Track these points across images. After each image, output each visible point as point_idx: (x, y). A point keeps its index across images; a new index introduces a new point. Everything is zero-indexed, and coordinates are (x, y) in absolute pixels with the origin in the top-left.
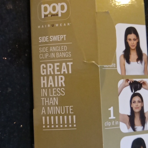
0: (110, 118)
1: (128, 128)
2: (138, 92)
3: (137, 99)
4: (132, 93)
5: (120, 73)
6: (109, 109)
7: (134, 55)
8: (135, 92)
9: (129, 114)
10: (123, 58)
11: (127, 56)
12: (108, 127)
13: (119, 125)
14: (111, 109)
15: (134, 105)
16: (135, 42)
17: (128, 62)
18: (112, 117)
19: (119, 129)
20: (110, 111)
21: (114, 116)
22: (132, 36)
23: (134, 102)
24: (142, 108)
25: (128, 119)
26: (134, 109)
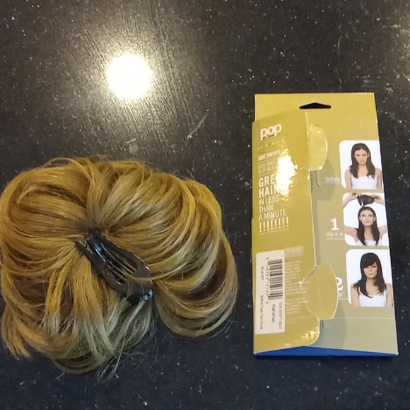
0: (332, 229)
1: (356, 241)
2: (368, 205)
3: (367, 212)
4: (361, 207)
5: (345, 186)
6: (332, 221)
7: (363, 170)
8: (364, 205)
9: (357, 227)
10: (349, 172)
11: (354, 170)
12: (330, 237)
13: (344, 237)
14: (334, 221)
15: (363, 219)
16: (365, 158)
17: (356, 176)
18: (335, 228)
19: (344, 241)
20: (333, 223)
21: (337, 227)
22: (361, 152)
23: (364, 216)
24: (375, 223)
25: (356, 232)
26: (363, 222)
